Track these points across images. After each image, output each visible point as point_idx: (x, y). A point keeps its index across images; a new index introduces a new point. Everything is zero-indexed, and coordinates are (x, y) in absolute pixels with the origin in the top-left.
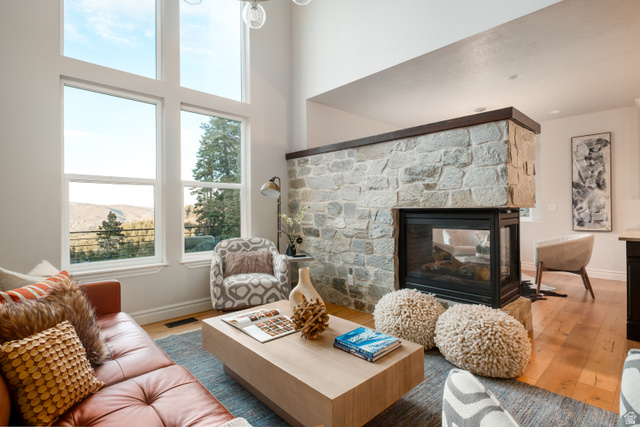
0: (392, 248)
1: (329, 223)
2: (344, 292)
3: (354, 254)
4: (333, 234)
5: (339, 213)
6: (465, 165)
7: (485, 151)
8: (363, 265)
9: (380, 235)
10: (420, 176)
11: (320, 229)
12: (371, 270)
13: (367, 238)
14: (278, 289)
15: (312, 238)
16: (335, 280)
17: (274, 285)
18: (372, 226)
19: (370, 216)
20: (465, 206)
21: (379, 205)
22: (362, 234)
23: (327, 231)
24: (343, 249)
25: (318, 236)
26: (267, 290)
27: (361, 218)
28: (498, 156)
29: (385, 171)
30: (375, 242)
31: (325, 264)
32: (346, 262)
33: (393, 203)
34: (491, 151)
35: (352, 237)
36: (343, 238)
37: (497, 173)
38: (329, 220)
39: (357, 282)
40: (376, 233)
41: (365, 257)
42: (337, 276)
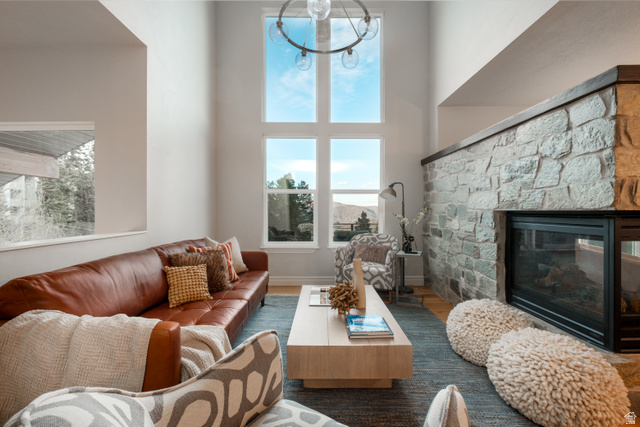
0: (495, 254)
1: (448, 225)
2: (458, 294)
3: (465, 257)
4: (451, 235)
5: (455, 215)
6: (564, 156)
7: (587, 134)
8: (472, 269)
9: (485, 239)
10: (518, 174)
11: (442, 229)
12: (478, 275)
13: (475, 241)
14: (382, 277)
15: (437, 238)
16: (452, 281)
17: (380, 274)
18: (478, 229)
19: (477, 219)
20: (563, 208)
21: (483, 207)
22: (470, 237)
23: (447, 231)
24: (457, 251)
25: (441, 236)
26: (373, 277)
27: (470, 220)
28: (603, 138)
29: (490, 169)
30: (481, 246)
31: (445, 264)
32: (460, 265)
33: (494, 205)
34: (593, 134)
35: (463, 239)
36: (457, 240)
37: (602, 162)
38: (448, 222)
39: (468, 286)
40: (480, 237)
41: (474, 261)
42: (453, 277)
